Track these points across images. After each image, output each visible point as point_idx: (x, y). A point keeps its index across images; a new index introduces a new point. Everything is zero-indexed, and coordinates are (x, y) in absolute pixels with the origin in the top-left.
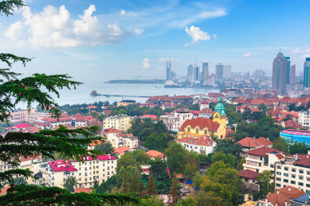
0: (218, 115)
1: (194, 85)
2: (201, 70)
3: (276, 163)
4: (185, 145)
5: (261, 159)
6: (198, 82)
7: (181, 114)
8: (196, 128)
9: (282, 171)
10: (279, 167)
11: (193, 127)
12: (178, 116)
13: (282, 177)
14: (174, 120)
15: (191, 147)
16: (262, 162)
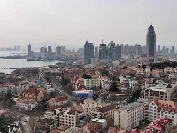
0: (40, 86)
1: (44, 59)
2: (47, 50)
3: (59, 113)
4: (21, 105)
5: (53, 112)
6: (46, 57)
7: (23, 85)
8: (28, 94)
9: (62, 117)
10: (60, 116)
11: (27, 94)
12: (21, 86)
13: (62, 120)
14: (19, 89)
15: (24, 106)
16: (53, 113)
